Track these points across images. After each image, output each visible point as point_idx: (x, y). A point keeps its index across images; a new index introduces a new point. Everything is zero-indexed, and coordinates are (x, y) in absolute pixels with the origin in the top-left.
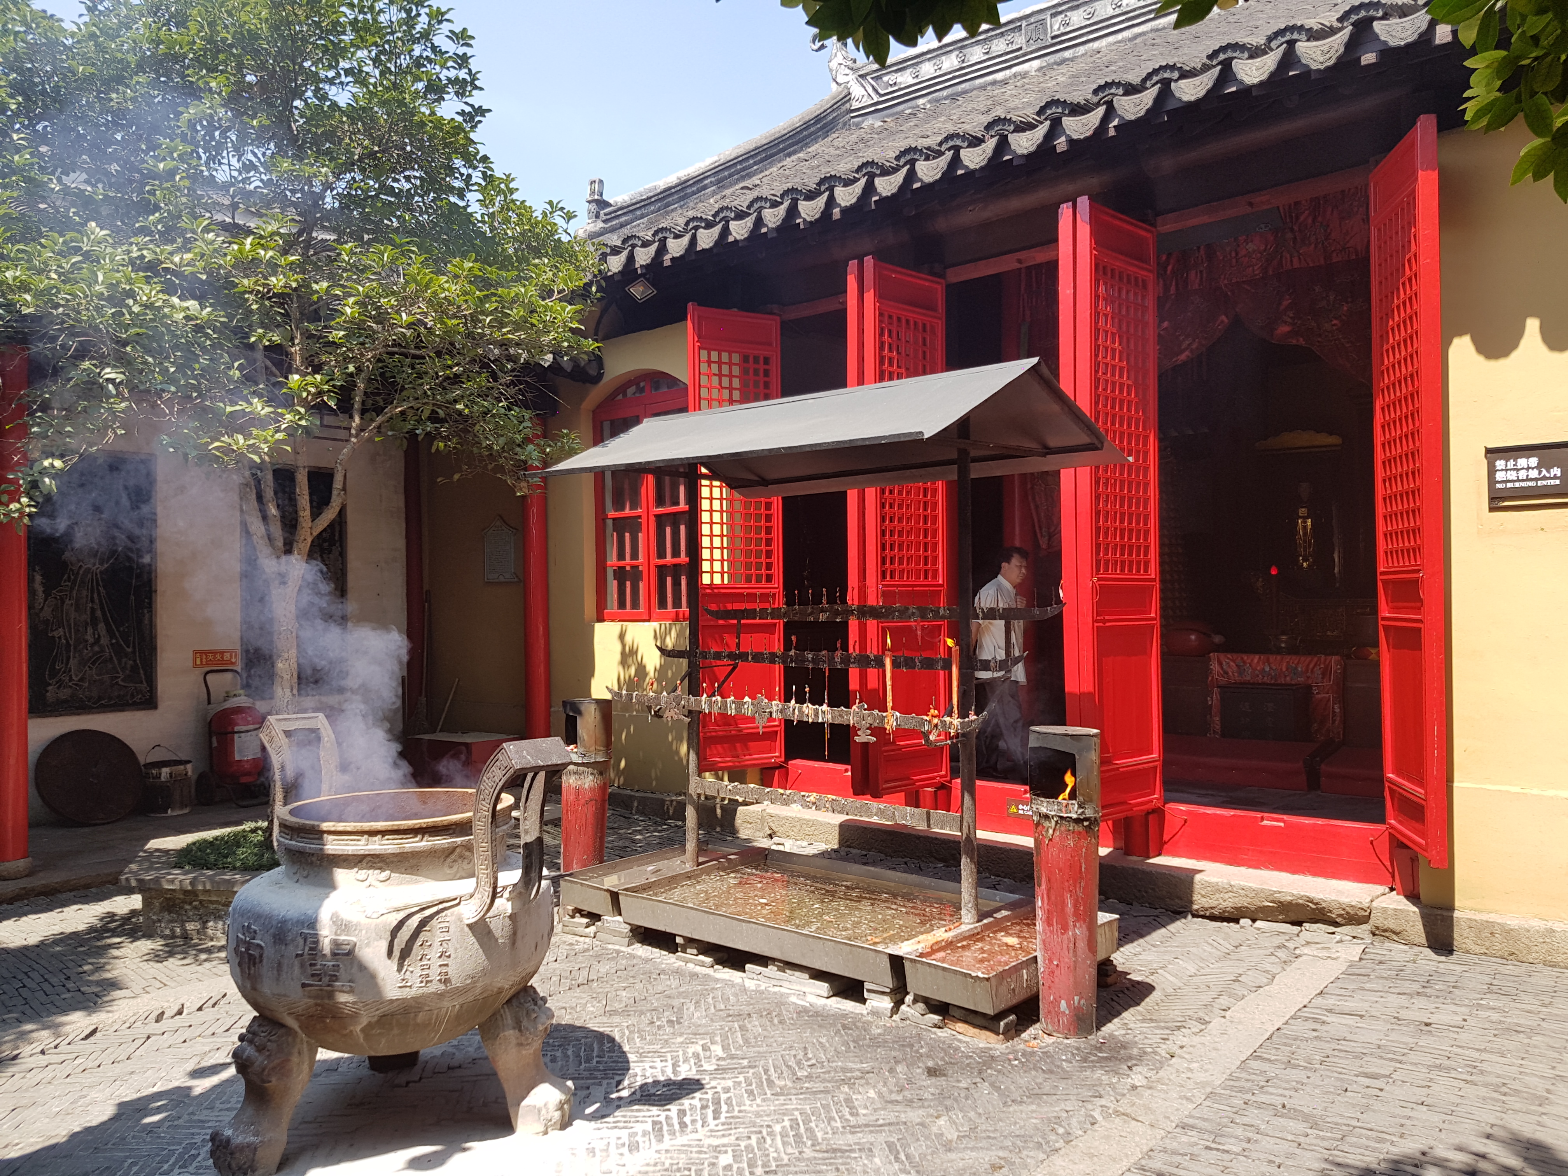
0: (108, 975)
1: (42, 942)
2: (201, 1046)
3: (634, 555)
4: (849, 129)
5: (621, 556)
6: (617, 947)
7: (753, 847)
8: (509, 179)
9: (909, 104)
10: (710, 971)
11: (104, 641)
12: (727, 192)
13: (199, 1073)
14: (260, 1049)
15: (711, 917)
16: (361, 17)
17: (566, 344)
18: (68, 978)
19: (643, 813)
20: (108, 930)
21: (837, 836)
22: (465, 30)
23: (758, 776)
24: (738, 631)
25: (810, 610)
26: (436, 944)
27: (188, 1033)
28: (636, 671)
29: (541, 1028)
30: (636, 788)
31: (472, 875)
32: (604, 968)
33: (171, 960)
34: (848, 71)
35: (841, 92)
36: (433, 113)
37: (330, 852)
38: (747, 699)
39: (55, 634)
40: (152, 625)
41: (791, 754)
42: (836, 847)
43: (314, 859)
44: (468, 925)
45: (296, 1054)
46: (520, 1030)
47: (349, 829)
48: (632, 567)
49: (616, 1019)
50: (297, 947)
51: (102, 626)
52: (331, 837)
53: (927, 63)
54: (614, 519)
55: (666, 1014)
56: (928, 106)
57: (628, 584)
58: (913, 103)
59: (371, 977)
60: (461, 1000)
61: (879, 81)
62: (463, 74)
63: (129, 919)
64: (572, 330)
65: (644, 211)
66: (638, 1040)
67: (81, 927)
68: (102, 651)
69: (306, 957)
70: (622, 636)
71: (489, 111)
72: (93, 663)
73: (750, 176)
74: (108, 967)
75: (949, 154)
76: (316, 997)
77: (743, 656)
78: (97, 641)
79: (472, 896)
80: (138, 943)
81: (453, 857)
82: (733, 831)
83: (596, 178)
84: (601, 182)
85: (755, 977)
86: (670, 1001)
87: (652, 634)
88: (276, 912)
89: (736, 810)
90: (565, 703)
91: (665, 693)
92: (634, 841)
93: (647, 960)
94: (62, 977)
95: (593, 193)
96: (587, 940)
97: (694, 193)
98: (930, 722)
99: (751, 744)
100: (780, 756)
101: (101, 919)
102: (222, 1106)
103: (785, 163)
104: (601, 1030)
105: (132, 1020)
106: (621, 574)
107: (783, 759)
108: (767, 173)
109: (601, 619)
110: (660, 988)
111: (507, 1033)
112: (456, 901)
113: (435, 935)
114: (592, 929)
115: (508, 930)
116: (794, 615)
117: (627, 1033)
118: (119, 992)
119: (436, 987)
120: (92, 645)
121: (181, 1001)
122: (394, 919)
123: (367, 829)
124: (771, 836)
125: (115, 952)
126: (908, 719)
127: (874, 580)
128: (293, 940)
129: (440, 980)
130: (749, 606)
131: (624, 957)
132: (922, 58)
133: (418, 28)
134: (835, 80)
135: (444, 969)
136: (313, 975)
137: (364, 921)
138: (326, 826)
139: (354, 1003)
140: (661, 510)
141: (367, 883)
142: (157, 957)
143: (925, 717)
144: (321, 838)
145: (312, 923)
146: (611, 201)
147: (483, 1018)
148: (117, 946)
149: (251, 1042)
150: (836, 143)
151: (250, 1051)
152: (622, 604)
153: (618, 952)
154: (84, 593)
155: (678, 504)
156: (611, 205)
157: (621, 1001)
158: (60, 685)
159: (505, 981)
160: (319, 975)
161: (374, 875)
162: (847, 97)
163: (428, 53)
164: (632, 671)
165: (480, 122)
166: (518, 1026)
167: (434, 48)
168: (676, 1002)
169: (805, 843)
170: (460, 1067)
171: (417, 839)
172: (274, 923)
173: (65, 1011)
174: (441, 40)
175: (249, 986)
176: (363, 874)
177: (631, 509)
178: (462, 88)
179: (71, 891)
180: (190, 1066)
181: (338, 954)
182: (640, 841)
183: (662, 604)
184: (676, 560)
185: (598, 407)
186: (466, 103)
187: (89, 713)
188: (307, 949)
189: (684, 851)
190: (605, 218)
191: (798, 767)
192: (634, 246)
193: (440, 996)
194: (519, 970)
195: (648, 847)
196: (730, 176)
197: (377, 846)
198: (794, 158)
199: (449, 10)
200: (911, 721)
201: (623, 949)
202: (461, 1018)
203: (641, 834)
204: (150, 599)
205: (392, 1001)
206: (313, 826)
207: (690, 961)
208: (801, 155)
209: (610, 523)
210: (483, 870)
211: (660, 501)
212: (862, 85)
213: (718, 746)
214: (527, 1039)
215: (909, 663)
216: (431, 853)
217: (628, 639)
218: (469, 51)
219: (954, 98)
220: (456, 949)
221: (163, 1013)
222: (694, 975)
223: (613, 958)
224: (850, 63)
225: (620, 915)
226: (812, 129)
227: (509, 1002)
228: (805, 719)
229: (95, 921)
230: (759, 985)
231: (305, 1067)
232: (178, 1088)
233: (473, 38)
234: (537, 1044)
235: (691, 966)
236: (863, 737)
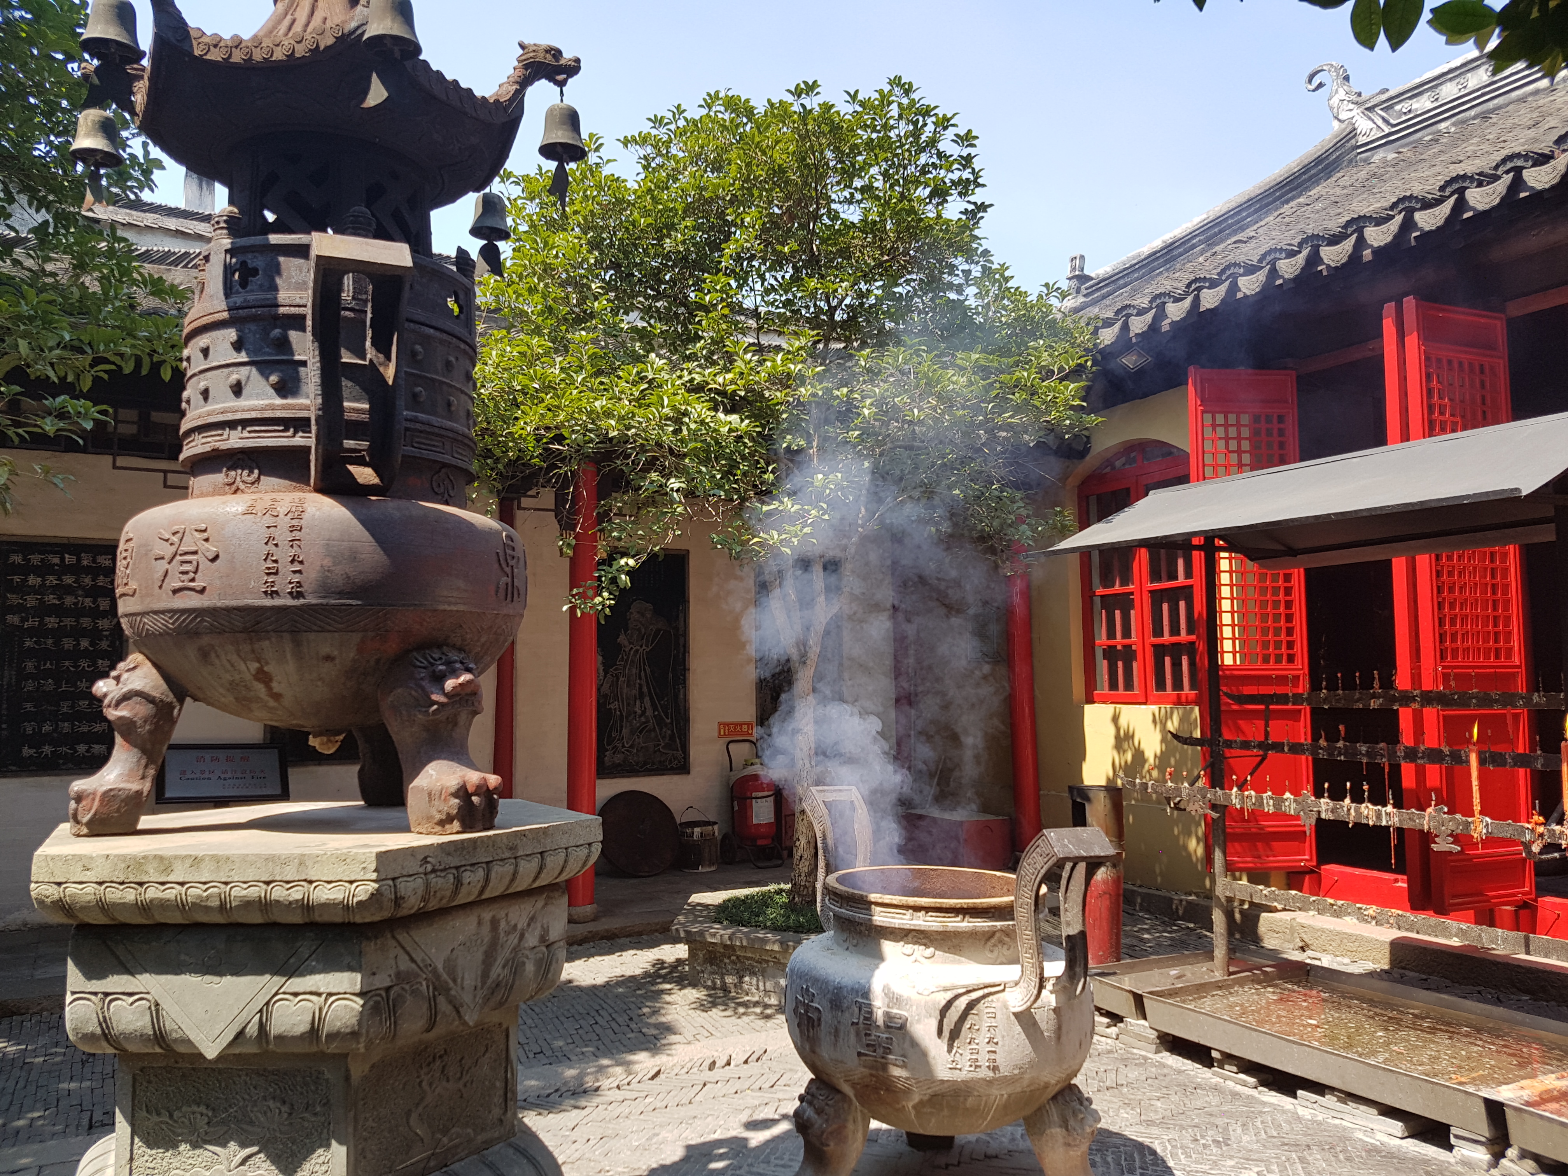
0: (663, 1019)
1: (607, 982)
2: (752, 1099)
3: (1127, 633)
4: (1356, 166)
5: (1111, 634)
6: (1143, 1053)
7: (1286, 959)
8: (1004, 267)
9: (1429, 130)
10: (1254, 1092)
11: (649, 713)
12: (1217, 248)
13: (753, 1125)
14: (819, 1112)
15: (1254, 1034)
16: (874, 136)
17: (1068, 422)
18: (631, 1019)
19: (1148, 911)
20: (660, 976)
21: (1388, 955)
22: (969, 131)
23: (1283, 881)
24: (1267, 716)
25: (1357, 696)
26: (984, 1029)
27: (738, 1085)
28: (1133, 756)
29: (1088, 1130)
30: (1139, 883)
31: (1015, 961)
32: (1133, 1074)
33: (714, 1010)
34: (1351, 106)
35: (1344, 129)
36: (939, 216)
37: (879, 924)
38: (1287, 795)
39: (612, 706)
40: (686, 700)
41: (1324, 856)
42: (1386, 967)
43: (863, 928)
44: (1014, 1014)
45: (851, 1121)
46: (1067, 1130)
47: (895, 902)
48: (1124, 646)
49: (1155, 1131)
50: (852, 1015)
51: (647, 700)
52: (878, 909)
53: (1449, 84)
54: (1102, 596)
55: (1210, 1133)
56: (1453, 129)
57: (1120, 664)
58: (1434, 128)
59: (923, 1055)
60: (1009, 1090)
61: (1390, 111)
62: (966, 174)
63: (676, 967)
64: (1072, 408)
65: (1127, 280)
66: (1182, 1157)
67: (638, 972)
68: (647, 721)
69: (861, 1026)
70: (1115, 719)
71: (991, 205)
72: (641, 732)
73: (1242, 229)
74: (663, 1012)
75: (1508, 178)
76: (871, 1068)
77: (1278, 747)
78: (644, 713)
79: (1017, 984)
80: (686, 991)
81: (993, 941)
82: (1256, 939)
83: (1077, 254)
84: (1082, 257)
85: (1310, 1105)
86: (1212, 1119)
87: (1151, 718)
88: (832, 978)
89: (1258, 917)
90: (1071, 789)
91: (1186, 784)
92: (1142, 940)
93: (1180, 1072)
94: (627, 1018)
95: (1073, 269)
96: (1109, 1041)
97: (1181, 255)
98: (1533, 830)
99: (1275, 844)
100: (1311, 860)
101: (654, 966)
102: (777, 1162)
103: (1282, 211)
104: (1140, 1139)
105: (689, 1065)
106: (1110, 654)
107: (1314, 863)
108: (1262, 223)
109: (1090, 701)
110: (1199, 1104)
111: (1053, 1131)
112: (1001, 988)
113: (982, 1019)
114: (1113, 1031)
115: (1053, 1023)
116: (1338, 701)
117: (1169, 1147)
118: (673, 1037)
119: (984, 1073)
120: (640, 717)
121: (729, 1052)
122: (943, 998)
123: (912, 904)
124: (1303, 949)
125: (667, 998)
126: (1502, 826)
127: (1432, 661)
128: (848, 1008)
129: (989, 1067)
130: (1280, 690)
131: (1153, 1065)
132: (1442, 79)
133: (923, 138)
134: (1336, 118)
135: (993, 1056)
136: (868, 1045)
137: (915, 997)
138: (873, 897)
139: (907, 1079)
140: (1156, 585)
141: (913, 958)
142: (703, 1007)
143: (1527, 825)
144: (869, 909)
145: (866, 993)
146: (1093, 275)
147: (1028, 1112)
148: (669, 992)
149: (810, 1103)
150: (1341, 182)
151: (810, 1112)
152: (1113, 685)
153: (1146, 1058)
154: (634, 671)
155: (1176, 578)
156: (1092, 279)
157: (1156, 1112)
158: (615, 750)
159: (1052, 1077)
160: (873, 1045)
161: (920, 951)
162: (1352, 133)
163: (934, 160)
164: (1129, 756)
165: (982, 218)
166: (1065, 1125)
167: (940, 155)
168: (1220, 1121)
169: (1346, 960)
170: (996, 1157)
171: (958, 919)
172: (831, 988)
173: (632, 1051)
174: (947, 145)
175: (807, 1047)
176: (909, 948)
177: (1121, 585)
178: (965, 187)
179: (627, 936)
180: (744, 1117)
181: (891, 1027)
182: (1149, 941)
183: (1161, 685)
184: (1175, 639)
185: (1083, 483)
186: (969, 202)
187: (638, 776)
188: (862, 1018)
189: (1209, 955)
190: (1085, 292)
191: (1334, 873)
192: (1128, 316)
193: (990, 1082)
194: (1065, 1066)
195: (1159, 948)
196: (1220, 232)
197: (922, 921)
198: (1292, 204)
199: (954, 115)
200: (1506, 829)
201: (1150, 1055)
202: (1007, 1108)
203: (1150, 933)
204: (684, 676)
205: (943, 1082)
206: (862, 896)
207: (1230, 1078)
208: (1301, 200)
209: (1097, 600)
210: (1028, 957)
211: (1155, 576)
212: (1370, 118)
213: (1236, 844)
214: (1075, 1139)
215: (1497, 759)
216: (973, 935)
217: (1123, 722)
218: (972, 151)
219: (1485, 116)
220: (1003, 1037)
221: (714, 1063)
222: (1235, 1095)
223: (1140, 1065)
224: (1354, 98)
225: (1145, 1018)
226: (1312, 172)
227: (1054, 1098)
228: (1364, 821)
229: (648, 967)
230: (1316, 1116)
231: (860, 1135)
232: (736, 1138)
233: (977, 137)
234: (1084, 1147)
235: (1230, 1084)
236: (1442, 845)
